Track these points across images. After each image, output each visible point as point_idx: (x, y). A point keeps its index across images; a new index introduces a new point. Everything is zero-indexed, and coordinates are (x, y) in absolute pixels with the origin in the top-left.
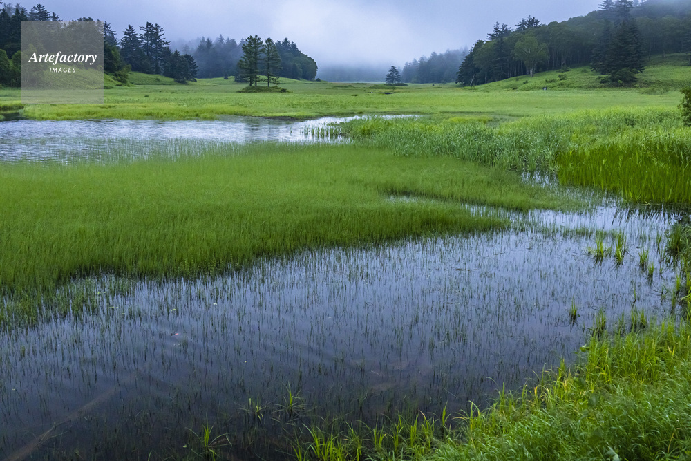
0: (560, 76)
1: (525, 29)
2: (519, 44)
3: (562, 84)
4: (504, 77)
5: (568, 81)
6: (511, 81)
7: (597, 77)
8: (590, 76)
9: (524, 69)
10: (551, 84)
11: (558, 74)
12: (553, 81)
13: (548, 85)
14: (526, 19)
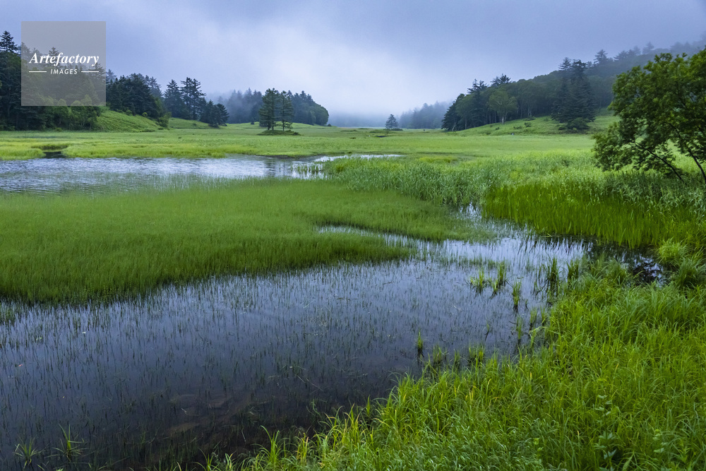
0: (525, 124)
1: (498, 84)
2: (492, 97)
3: (527, 130)
4: (480, 124)
5: (532, 128)
6: (486, 128)
7: (556, 125)
8: (551, 124)
9: (497, 117)
10: (518, 131)
11: (524, 122)
12: (520, 128)
13: (516, 131)
14: (500, 77)
